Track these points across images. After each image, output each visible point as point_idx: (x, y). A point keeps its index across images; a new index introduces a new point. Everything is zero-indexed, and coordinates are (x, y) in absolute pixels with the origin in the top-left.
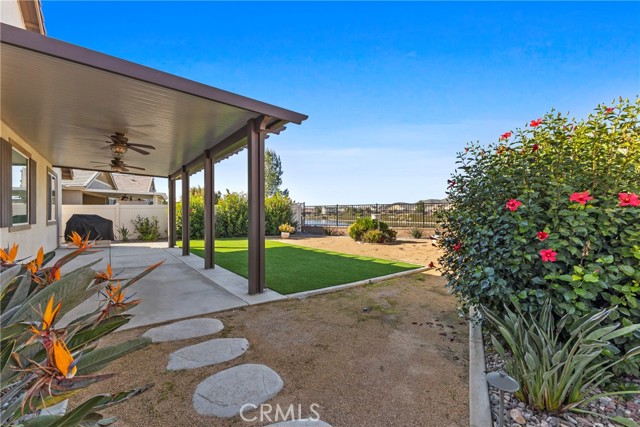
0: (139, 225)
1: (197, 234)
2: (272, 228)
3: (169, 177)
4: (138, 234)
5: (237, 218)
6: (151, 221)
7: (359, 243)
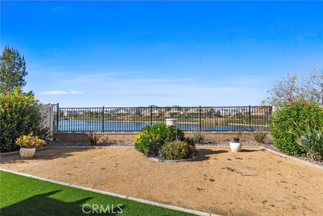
7: (156, 160)
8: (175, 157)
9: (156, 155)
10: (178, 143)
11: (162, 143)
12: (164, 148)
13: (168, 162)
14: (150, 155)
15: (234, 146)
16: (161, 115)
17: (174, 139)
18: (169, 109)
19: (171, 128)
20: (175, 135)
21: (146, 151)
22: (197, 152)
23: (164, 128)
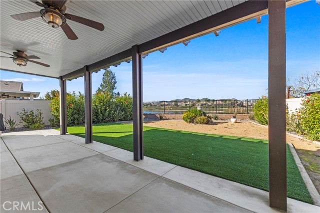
0: (24, 117)
1: (76, 122)
2: (127, 116)
3: (61, 78)
4: (25, 124)
5: (105, 110)
6: (36, 113)
7: (193, 124)
8: (201, 123)
9: (193, 122)
10: (203, 117)
11: (195, 117)
12: (196, 119)
13: (198, 125)
14: (190, 122)
15: (233, 120)
16: (193, 105)
17: (201, 116)
18: (199, 101)
19: (200, 111)
20: (201, 114)
21: (188, 120)
22: (212, 122)
23: (196, 111)
